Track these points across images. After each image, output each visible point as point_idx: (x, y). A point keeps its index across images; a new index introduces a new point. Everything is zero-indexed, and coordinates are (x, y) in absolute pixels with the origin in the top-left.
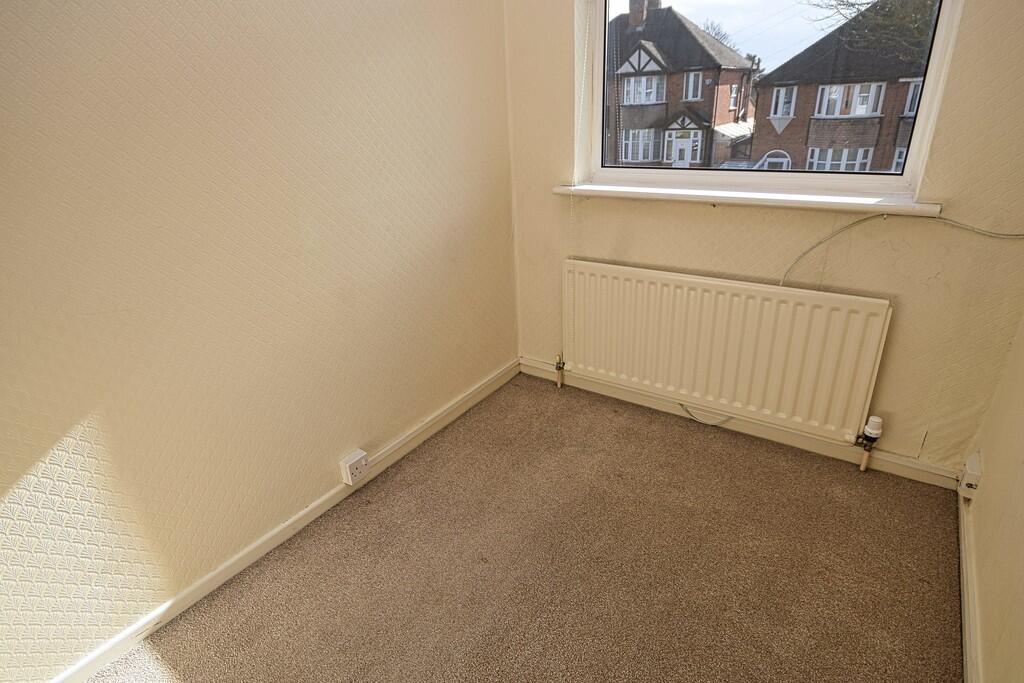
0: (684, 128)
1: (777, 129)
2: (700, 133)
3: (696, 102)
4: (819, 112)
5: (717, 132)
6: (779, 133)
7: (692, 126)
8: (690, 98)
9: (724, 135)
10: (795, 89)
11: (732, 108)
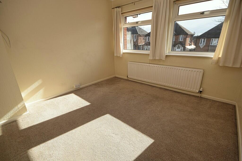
0: (179, 47)
1: (201, 47)
2: (183, 48)
3: (182, 41)
4: (211, 44)
5: (186, 48)
6: (202, 48)
7: (181, 46)
8: (181, 40)
9: (188, 48)
10: (206, 39)
11: (189, 43)
